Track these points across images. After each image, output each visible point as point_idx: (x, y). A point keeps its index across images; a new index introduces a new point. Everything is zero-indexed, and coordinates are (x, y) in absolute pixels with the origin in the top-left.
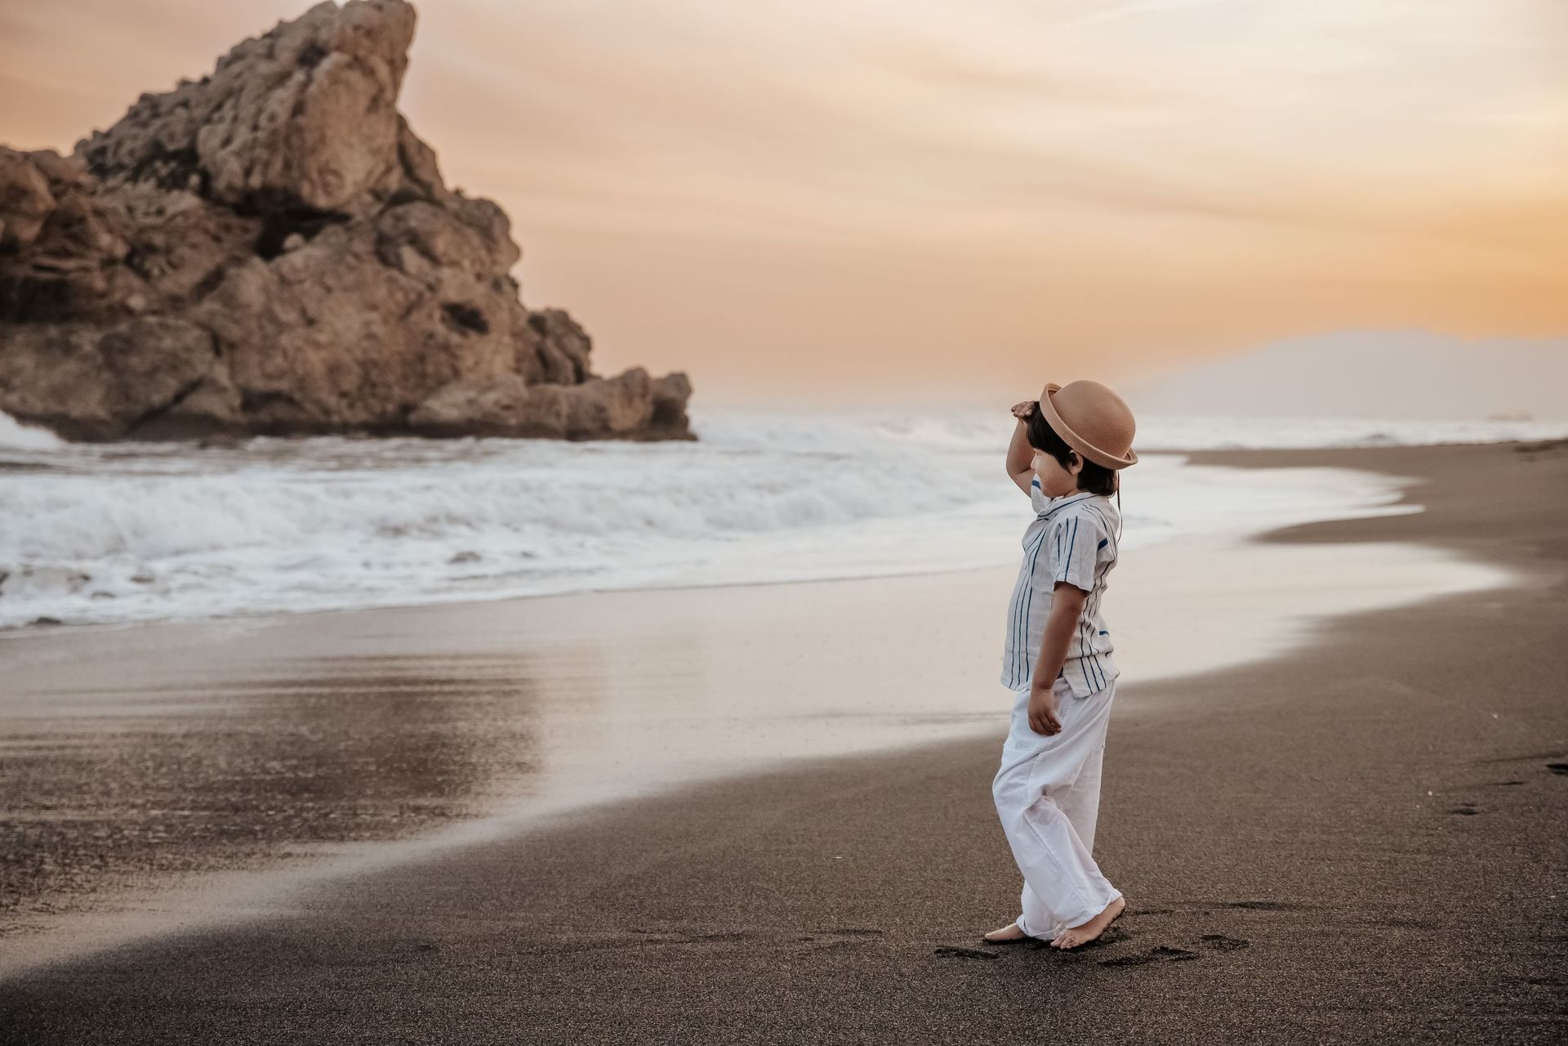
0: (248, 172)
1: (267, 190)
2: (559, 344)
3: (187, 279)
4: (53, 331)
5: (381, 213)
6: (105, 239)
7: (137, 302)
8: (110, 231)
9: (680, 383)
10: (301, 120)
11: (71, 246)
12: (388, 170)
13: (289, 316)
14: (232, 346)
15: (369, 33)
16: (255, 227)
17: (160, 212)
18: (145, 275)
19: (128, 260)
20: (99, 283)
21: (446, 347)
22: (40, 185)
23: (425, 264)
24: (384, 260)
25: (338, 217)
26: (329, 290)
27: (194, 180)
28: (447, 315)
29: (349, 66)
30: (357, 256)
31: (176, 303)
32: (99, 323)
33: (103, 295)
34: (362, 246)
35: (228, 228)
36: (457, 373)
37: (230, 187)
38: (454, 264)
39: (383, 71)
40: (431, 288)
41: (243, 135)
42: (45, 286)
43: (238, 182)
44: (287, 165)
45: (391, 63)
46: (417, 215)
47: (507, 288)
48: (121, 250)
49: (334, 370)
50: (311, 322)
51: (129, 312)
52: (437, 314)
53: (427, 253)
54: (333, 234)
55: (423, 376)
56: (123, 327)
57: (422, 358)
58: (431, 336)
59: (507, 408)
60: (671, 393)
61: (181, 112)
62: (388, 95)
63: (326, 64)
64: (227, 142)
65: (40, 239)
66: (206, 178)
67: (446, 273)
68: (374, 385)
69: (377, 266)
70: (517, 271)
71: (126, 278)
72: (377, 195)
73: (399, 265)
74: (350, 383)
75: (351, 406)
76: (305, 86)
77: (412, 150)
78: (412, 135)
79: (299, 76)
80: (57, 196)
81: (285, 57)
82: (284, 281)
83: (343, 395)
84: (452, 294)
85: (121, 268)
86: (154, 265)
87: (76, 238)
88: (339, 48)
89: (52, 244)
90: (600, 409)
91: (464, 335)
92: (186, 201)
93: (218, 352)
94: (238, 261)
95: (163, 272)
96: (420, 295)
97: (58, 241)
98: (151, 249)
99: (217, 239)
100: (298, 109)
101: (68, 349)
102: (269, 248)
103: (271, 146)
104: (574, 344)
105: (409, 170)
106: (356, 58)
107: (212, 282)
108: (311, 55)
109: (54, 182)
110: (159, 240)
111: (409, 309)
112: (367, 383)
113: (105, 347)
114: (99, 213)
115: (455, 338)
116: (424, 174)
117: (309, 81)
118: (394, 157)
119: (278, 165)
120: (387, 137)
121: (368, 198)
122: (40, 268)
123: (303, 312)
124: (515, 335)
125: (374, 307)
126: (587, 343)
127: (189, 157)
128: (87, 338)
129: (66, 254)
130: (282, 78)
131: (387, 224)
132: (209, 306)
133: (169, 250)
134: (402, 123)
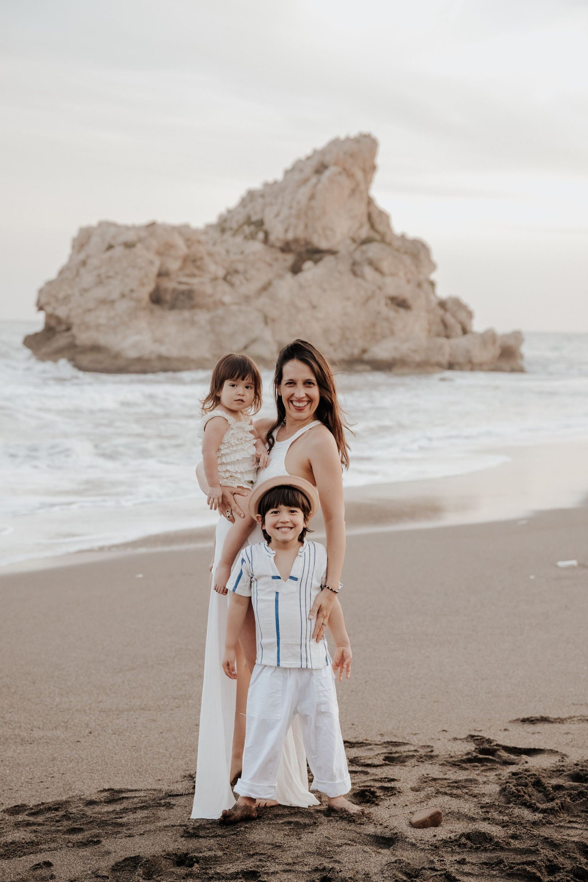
0: (286, 231)
1: (296, 241)
2: (454, 316)
3: (254, 286)
4: (186, 314)
5: (355, 250)
6: (212, 268)
7: (227, 299)
8: (216, 263)
9: (518, 336)
10: (313, 203)
11: (196, 272)
12: (361, 226)
13: (303, 304)
14: (273, 320)
15: (352, 155)
16: (290, 259)
17: (242, 253)
18: (232, 285)
19: (225, 279)
20: (208, 289)
21: (387, 319)
22: (180, 242)
23: (377, 275)
24: (355, 274)
25: (332, 252)
26: (324, 290)
27: (261, 235)
28: (389, 302)
29: (340, 173)
30: (340, 273)
31: (247, 299)
32: (209, 309)
33: (211, 296)
34: (344, 267)
35: (276, 260)
36: (392, 332)
37: (278, 239)
38: (392, 275)
39: (359, 175)
40: (380, 288)
41: (285, 212)
42: (183, 293)
43: (281, 236)
44: (306, 226)
45: (364, 170)
46: (373, 250)
47: (426, 286)
48: (221, 273)
49: (326, 332)
50: (314, 307)
51: (223, 304)
52: (383, 302)
53: (377, 269)
54: (328, 260)
55: (374, 334)
56: (220, 312)
57: (374, 325)
58: (379, 313)
59: (415, 351)
60: (511, 342)
61: (260, 200)
62: (362, 187)
63: (327, 173)
64: (277, 215)
65: (181, 269)
66: (267, 234)
67: (388, 280)
68: (347, 339)
69: (351, 276)
70: (434, 277)
71: (223, 287)
72: (354, 240)
73: (363, 277)
74: (335, 338)
75: (335, 350)
76: (316, 185)
77: (375, 216)
78: (376, 207)
79: (314, 180)
80: (189, 247)
81: (308, 170)
82: (301, 287)
83: (331, 344)
84: (392, 291)
85: (221, 282)
86: (236, 279)
87: (198, 268)
88: (336, 164)
89: (188, 271)
90: (468, 351)
91: (397, 311)
92: (257, 246)
93: (266, 323)
94: (280, 277)
95: (241, 283)
96: (374, 292)
97: (190, 269)
98: (236, 272)
99: (270, 265)
100: (312, 197)
101: (193, 323)
102: (296, 269)
103: (298, 217)
104: (462, 316)
105: (372, 226)
106: (345, 169)
107: (266, 287)
108: (321, 169)
109: (188, 240)
110: (240, 267)
111: (368, 299)
112: (344, 338)
113: (211, 322)
114: (210, 254)
115: (392, 314)
116: (381, 228)
117: (319, 181)
118: (365, 219)
119: (301, 226)
120: (361, 209)
121: (349, 242)
122: (180, 283)
123: (310, 302)
124: (429, 311)
125: (348, 299)
126: (470, 315)
127: (260, 224)
128: (202, 317)
129: (193, 275)
130: (305, 181)
131: (358, 256)
132: (264, 300)
133: (245, 272)
134: (370, 202)
